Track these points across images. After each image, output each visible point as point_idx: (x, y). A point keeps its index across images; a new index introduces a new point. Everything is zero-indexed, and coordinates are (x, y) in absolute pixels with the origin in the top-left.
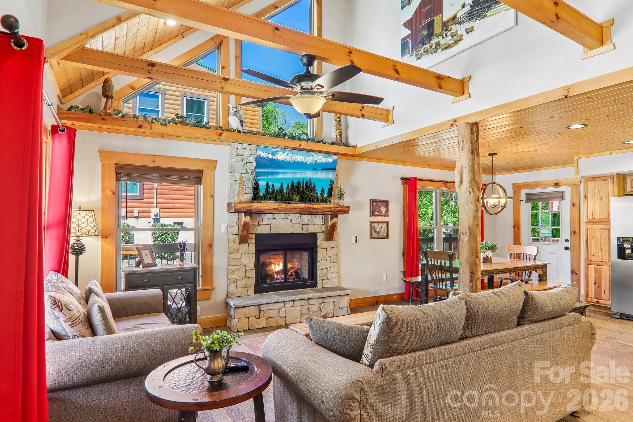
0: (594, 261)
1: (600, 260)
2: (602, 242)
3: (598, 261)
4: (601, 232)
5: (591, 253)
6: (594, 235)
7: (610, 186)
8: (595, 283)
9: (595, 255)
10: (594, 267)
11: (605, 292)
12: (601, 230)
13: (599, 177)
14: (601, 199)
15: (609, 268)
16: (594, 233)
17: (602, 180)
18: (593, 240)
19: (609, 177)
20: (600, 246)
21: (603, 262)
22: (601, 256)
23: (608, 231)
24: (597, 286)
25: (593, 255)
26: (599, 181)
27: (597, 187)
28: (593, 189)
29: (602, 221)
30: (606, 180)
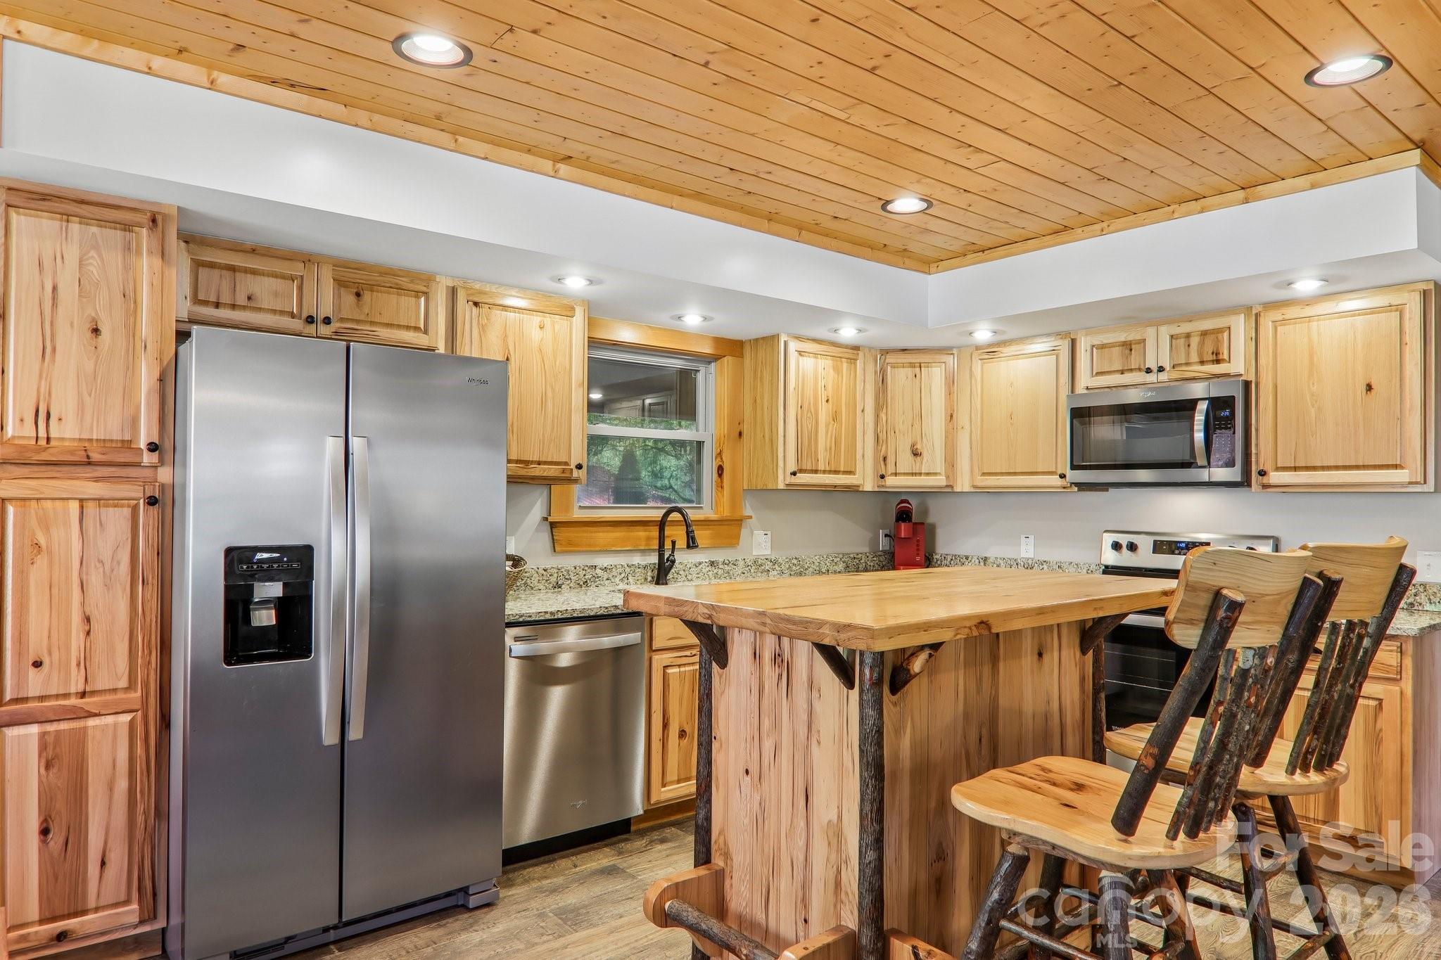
0: (42, 698)
1: (80, 688)
2: (95, 580)
3: (66, 696)
4: (89, 521)
5: (20, 654)
6: (43, 542)
7: (147, 265)
8: (45, 832)
9: (46, 661)
10: (43, 735)
11: (103, 863)
12: (91, 508)
13: (82, 202)
14: (96, 331)
15: (132, 724)
16: (47, 529)
17: (102, 223)
18: (38, 573)
19: (145, 219)
20: (83, 604)
21: (93, 693)
22: (85, 662)
23: (127, 512)
24: (56, 840)
25: (37, 664)
26: (84, 220)
27: (72, 254)
28: (47, 263)
29: (95, 456)
30: (127, 227)
